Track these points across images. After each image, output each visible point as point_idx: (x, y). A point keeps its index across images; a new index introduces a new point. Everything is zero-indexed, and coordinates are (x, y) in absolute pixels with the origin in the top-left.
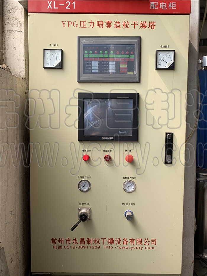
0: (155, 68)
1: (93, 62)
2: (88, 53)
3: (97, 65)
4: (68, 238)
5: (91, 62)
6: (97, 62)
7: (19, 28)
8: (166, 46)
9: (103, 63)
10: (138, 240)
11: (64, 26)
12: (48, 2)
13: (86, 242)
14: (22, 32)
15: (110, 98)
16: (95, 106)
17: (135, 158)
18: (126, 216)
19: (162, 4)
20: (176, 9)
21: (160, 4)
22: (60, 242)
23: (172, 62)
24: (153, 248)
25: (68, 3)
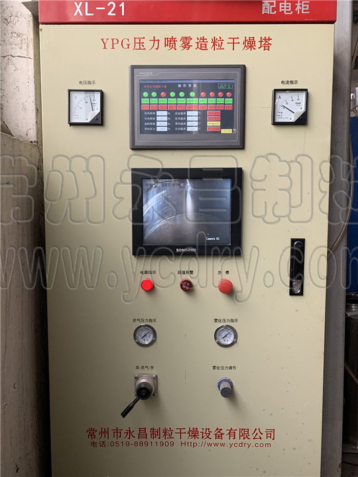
0: (270, 121)
1: (158, 113)
2: (150, 97)
3: (166, 118)
4: (117, 428)
5: (154, 113)
6: (165, 113)
7: (25, 52)
8: (292, 82)
9: (176, 113)
10: (243, 432)
11: (105, 48)
12: (76, 3)
13: (149, 436)
14: (29, 58)
15: (191, 179)
16: (164, 192)
17: (236, 285)
18: (219, 389)
19: (284, 5)
20: (309, 12)
21: (281, 4)
22: (103, 435)
23: (303, 110)
24: (269, 445)
25: (112, 5)
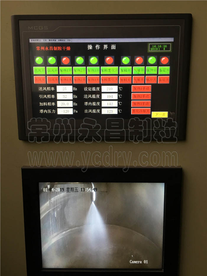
1: (59, 88)
2: (46, 64)
3: (70, 96)
5: (53, 89)
6: (70, 88)
9: (86, 89)
